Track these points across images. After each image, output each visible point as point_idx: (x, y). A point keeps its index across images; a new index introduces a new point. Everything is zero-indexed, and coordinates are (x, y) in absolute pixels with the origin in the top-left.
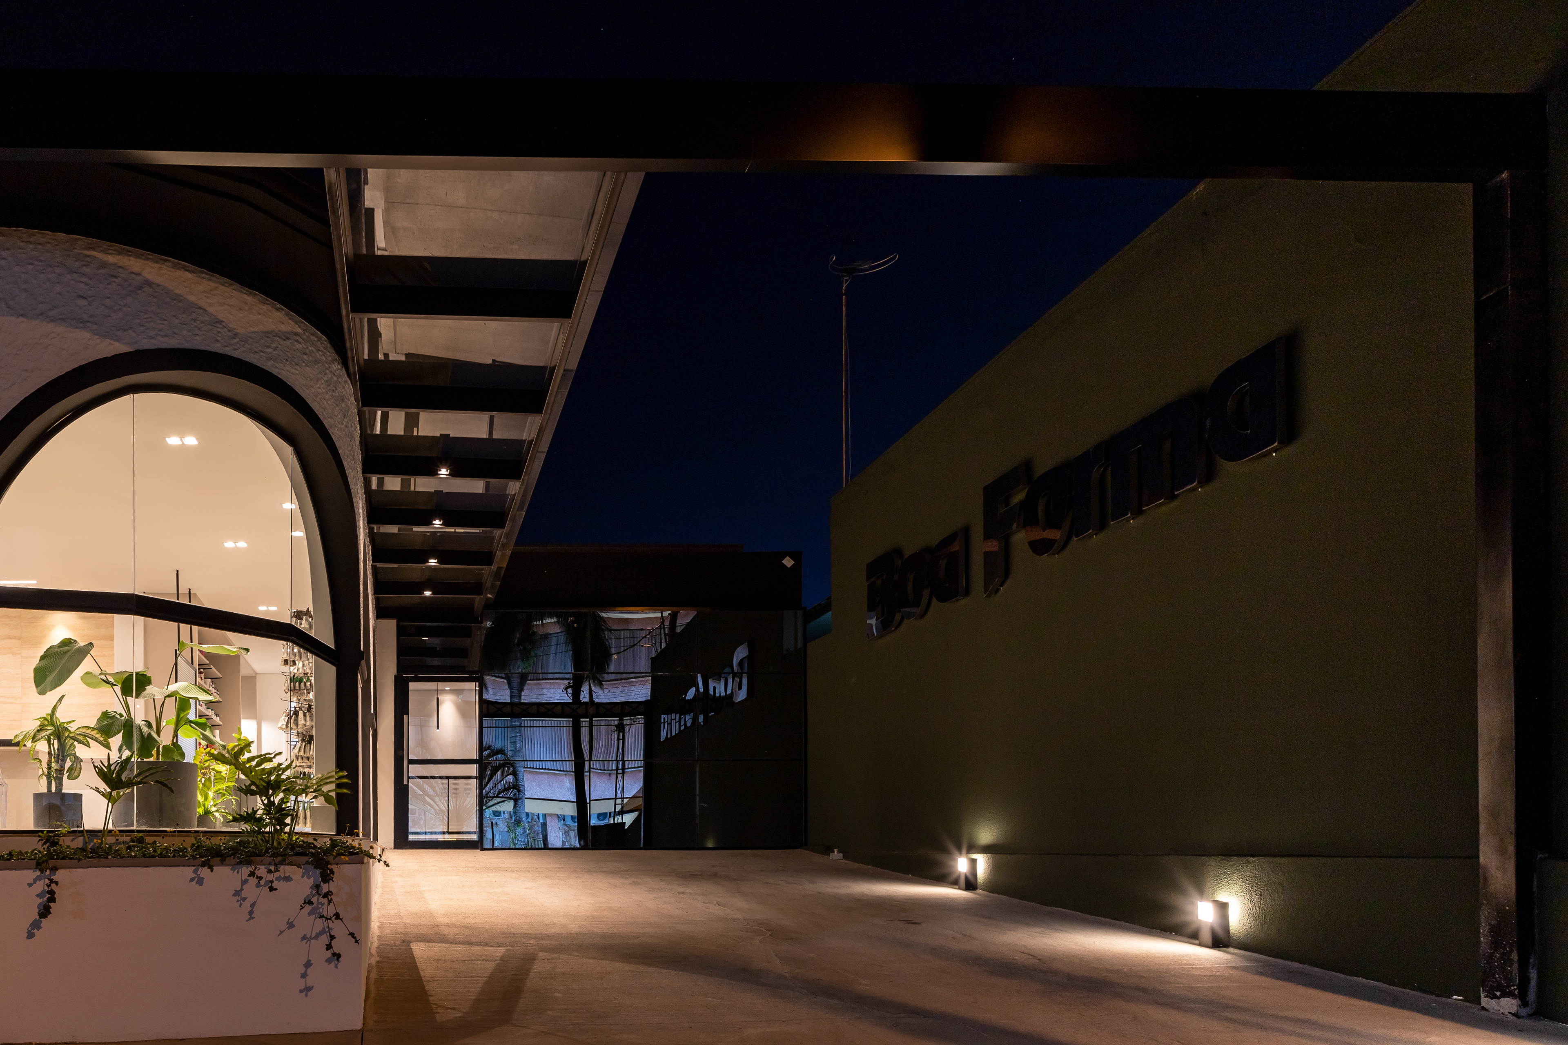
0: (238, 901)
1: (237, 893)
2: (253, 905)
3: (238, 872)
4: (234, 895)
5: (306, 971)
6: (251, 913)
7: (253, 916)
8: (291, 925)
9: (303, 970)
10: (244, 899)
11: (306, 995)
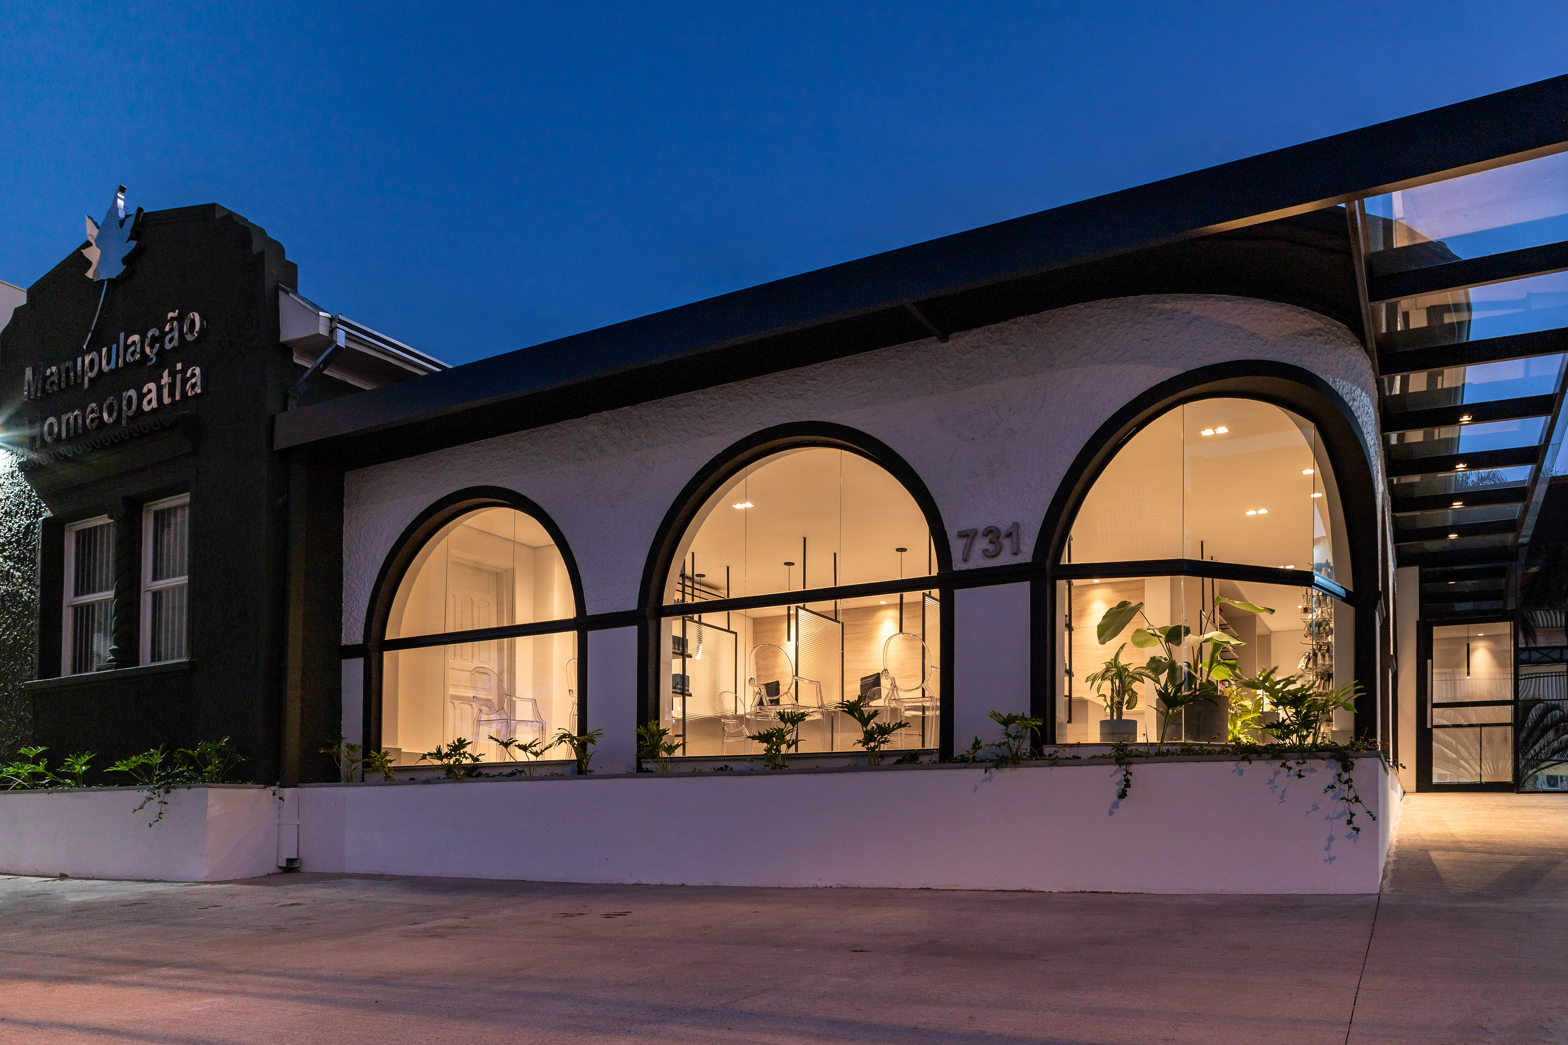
0: (1271, 788)
1: (1271, 782)
2: (1284, 791)
3: (1271, 765)
4: (1269, 783)
5: (1329, 845)
6: (1282, 797)
7: (1284, 800)
8: (1316, 809)
9: (1326, 844)
10: (1276, 787)
11: (1331, 863)
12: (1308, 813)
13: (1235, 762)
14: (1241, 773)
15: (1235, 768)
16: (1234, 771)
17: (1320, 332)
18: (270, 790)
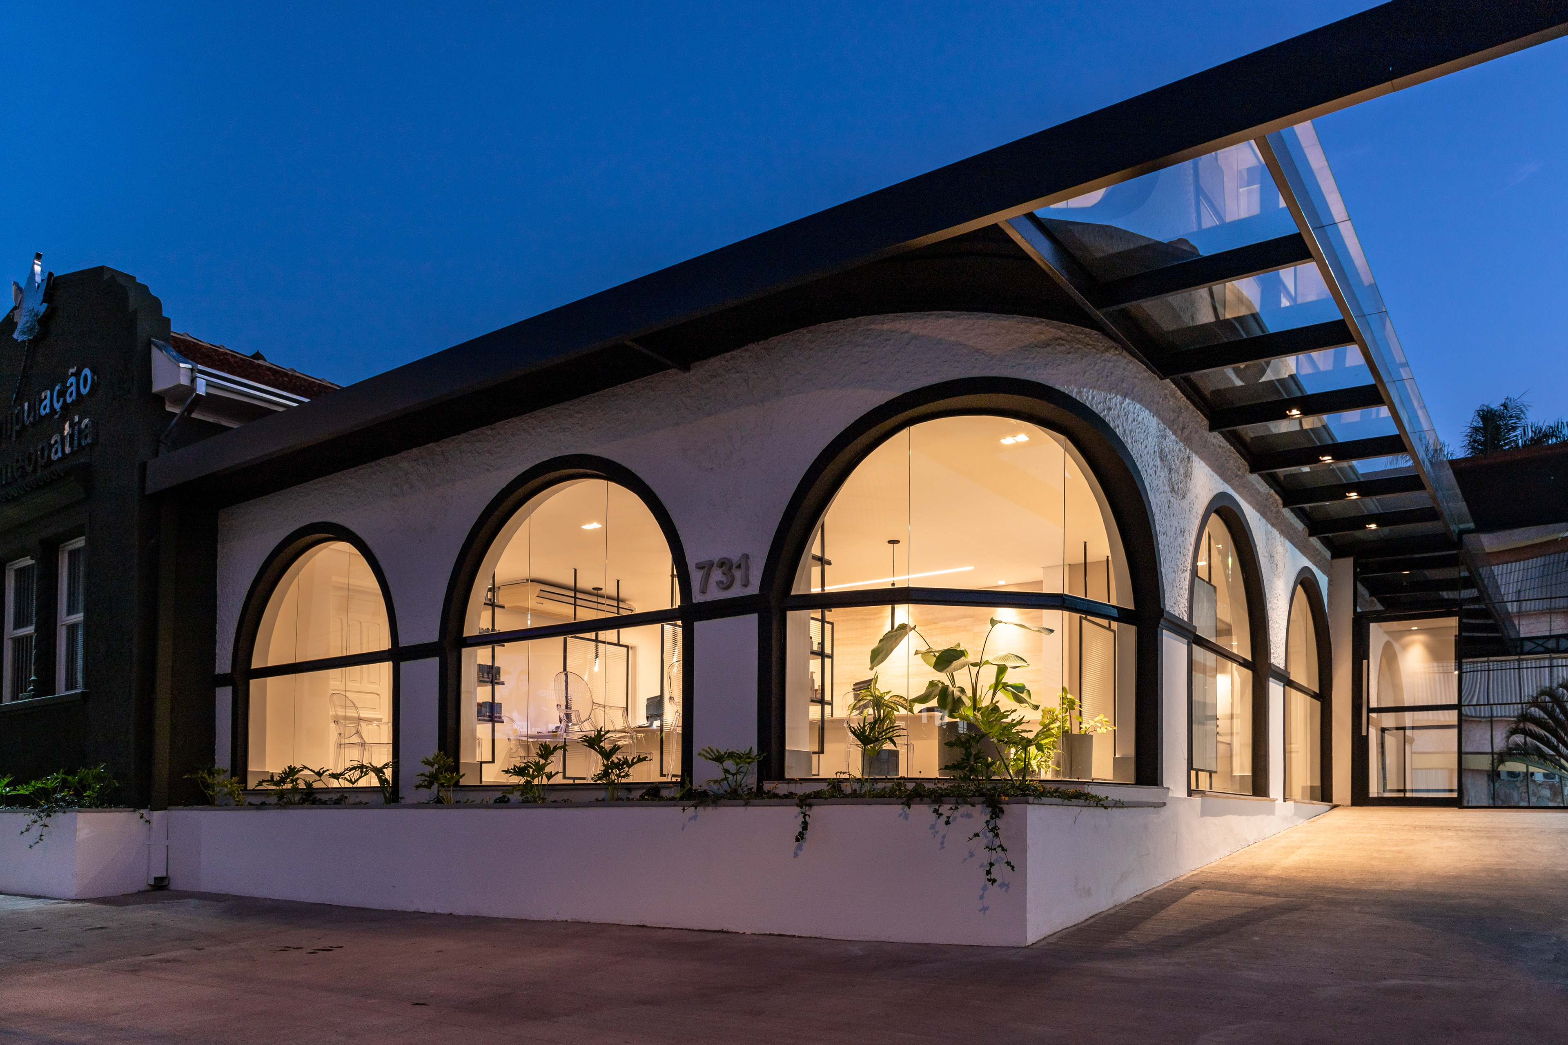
0: (932, 834)
1: (932, 826)
2: (944, 837)
4: (930, 828)
5: (983, 894)
6: (942, 843)
7: (944, 845)
8: (972, 855)
9: (981, 893)
10: (937, 832)
11: (984, 913)
12: (965, 860)
13: (902, 806)
14: (906, 818)
15: (901, 812)
16: (900, 815)
17: (1060, 341)
18: (137, 815)
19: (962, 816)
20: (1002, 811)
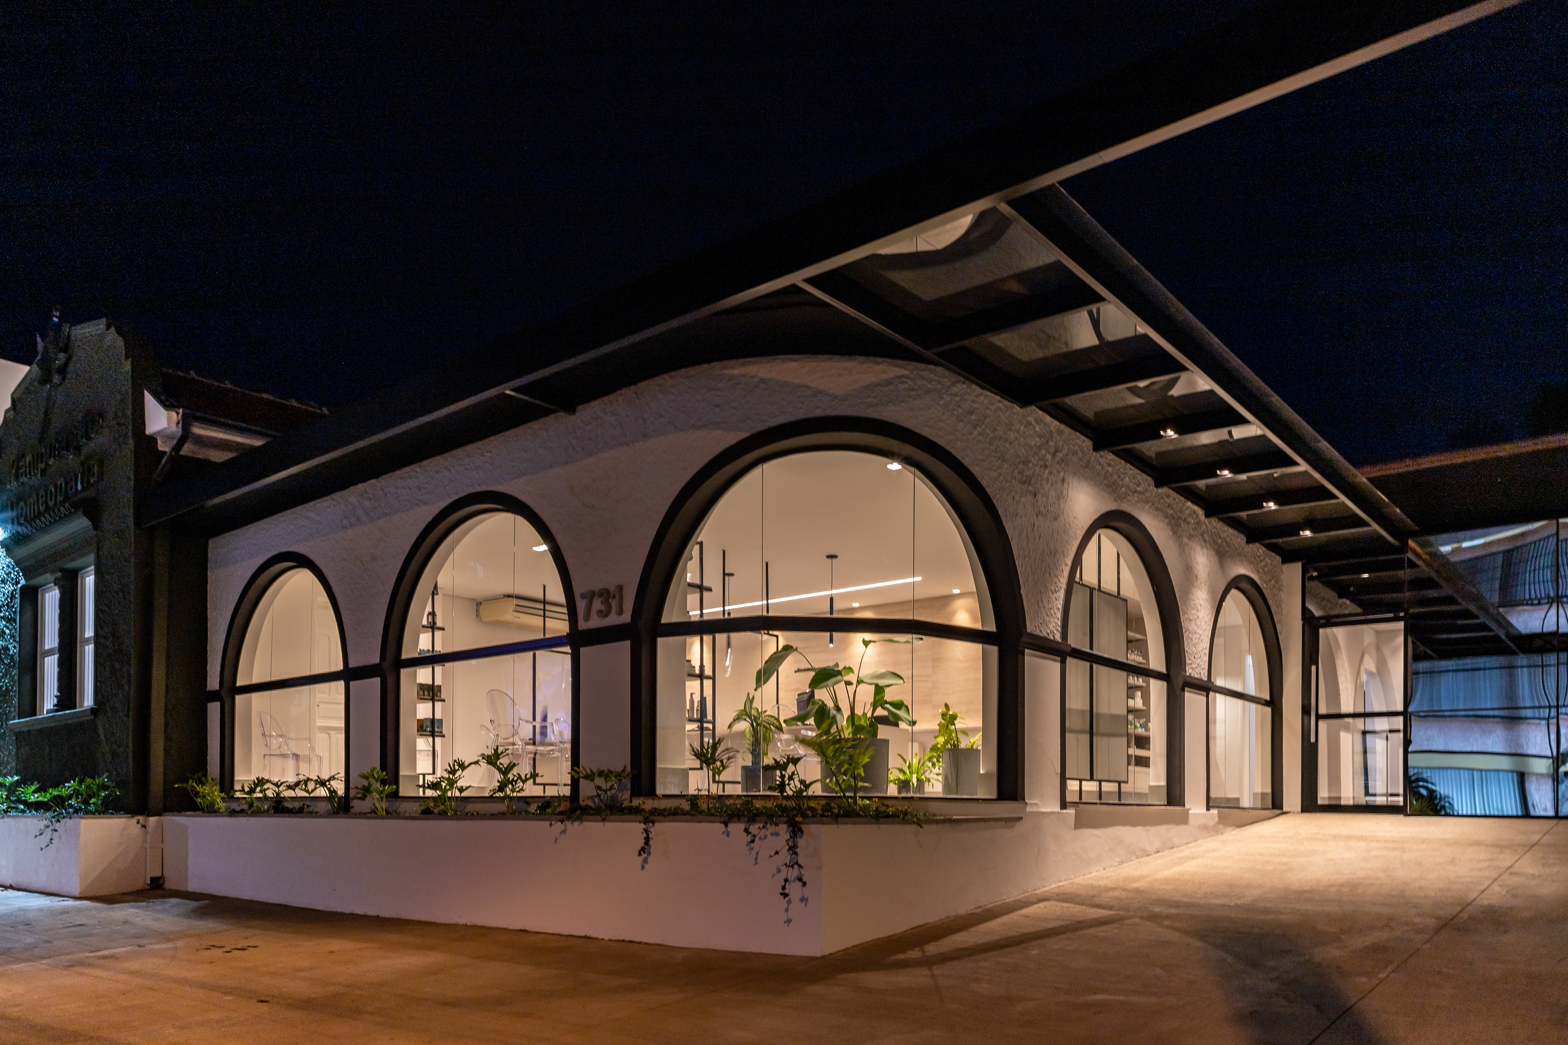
0: (749, 850)
2: (757, 853)
6: (756, 859)
8: (779, 871)
15: (724, 829)
16: (724, 833)
17: (903, 379)
18: (136, 819)
19: (772, 834)
20: (802, 832)
